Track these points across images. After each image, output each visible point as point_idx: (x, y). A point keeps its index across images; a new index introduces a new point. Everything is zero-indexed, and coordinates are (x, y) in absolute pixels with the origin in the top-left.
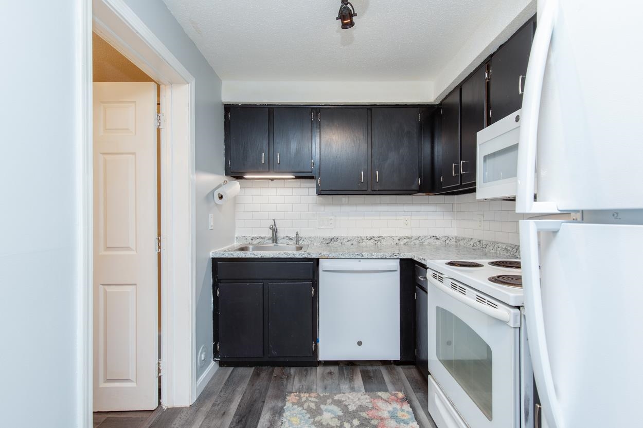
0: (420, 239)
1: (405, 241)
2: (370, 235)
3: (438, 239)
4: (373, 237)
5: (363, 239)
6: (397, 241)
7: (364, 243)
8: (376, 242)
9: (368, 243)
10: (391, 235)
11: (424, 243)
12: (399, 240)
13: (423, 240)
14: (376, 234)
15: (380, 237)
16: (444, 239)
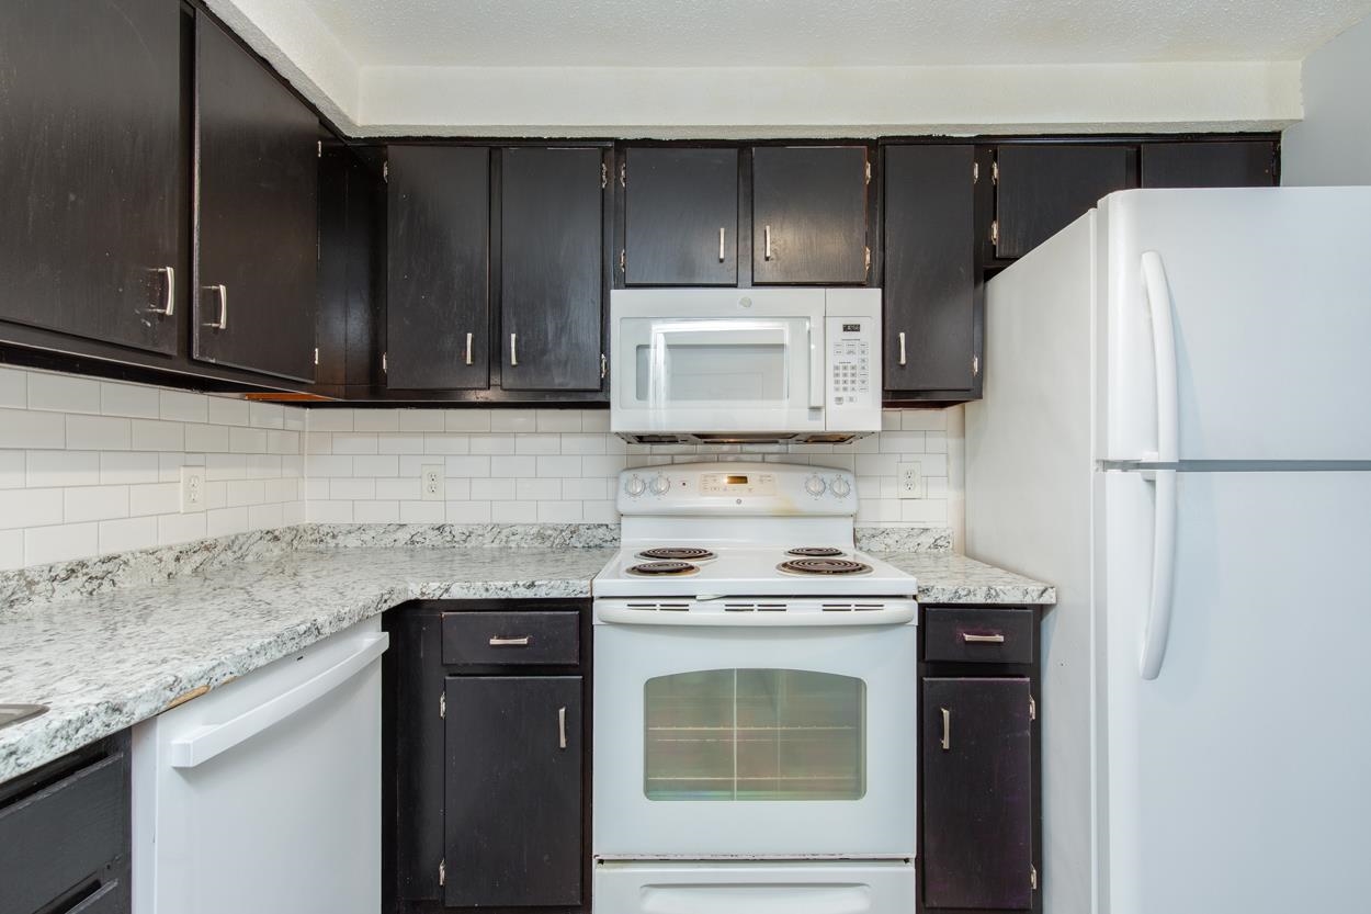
0: (236, 548)
1: (198, 558)
2: (64, 557)
3: (276, 538)
4: (83, 564)
5: (31, 584)
6: (172, 567)
7: (39, 602)
8: (96, 583)
9: (57, 597)
10: (150, 546)
11: (247, 559)
12: (178, 559)
13: (245, 548)
14: (89, 551)
15: (110, 560)
16: (288, 537)
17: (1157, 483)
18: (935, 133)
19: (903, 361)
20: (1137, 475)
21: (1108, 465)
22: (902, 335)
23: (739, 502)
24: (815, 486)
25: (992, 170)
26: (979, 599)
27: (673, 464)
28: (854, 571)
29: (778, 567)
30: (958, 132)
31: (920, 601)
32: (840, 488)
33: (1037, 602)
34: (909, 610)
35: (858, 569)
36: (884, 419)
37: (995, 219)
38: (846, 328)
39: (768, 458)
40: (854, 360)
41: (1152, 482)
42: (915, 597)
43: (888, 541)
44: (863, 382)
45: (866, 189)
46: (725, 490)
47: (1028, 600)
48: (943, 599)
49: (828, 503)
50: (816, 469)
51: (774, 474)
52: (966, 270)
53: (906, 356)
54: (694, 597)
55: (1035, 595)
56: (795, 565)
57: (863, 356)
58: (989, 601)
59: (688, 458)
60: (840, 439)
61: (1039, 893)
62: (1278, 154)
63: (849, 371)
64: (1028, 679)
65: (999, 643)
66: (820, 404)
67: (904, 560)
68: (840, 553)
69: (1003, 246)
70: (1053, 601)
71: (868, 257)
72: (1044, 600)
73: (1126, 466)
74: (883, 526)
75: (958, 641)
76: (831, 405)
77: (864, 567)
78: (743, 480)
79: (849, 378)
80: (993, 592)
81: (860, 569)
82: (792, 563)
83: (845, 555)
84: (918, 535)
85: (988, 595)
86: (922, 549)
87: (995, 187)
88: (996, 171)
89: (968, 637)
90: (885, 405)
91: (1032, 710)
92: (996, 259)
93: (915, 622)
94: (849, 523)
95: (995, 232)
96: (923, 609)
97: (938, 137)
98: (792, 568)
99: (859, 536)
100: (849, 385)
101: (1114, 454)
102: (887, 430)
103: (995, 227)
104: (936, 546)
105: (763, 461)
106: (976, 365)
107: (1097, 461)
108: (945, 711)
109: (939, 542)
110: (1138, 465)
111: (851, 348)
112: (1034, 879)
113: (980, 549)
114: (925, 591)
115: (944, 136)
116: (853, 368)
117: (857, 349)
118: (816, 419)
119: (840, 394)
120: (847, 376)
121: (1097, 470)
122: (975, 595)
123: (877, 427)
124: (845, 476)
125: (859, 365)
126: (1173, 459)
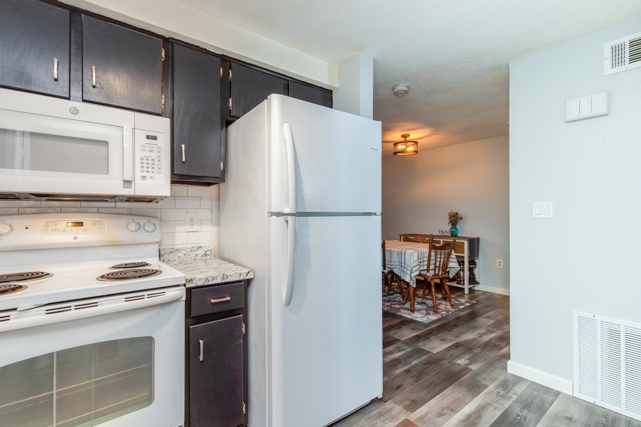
17: (289, 222)
18: (201, 46)
19: (184, 160)
20: (282, 218)
21: (272, 214)
22: (183, 146)
23: (75, 238)
24: (133, 227)
25: (229, 73)
26: (219, 281)
27: (19, 214)
28: (151, 274)
29: (97, 279)
30: (212, 49)
31: (187, 286)
32: (149, 228)
33: (245, 278)
34: (181, 292)
35: (154, 273)
36: (171, 190)
37: (230, 97)
38: (148, 137)
39: (101, 210)
40: (154, 156)
41: (287, 221)
42: (185, 285)
43: (180, 254)
44: (159, 169)
45: (162, 63)
46: (64, 231)
47: (241, 278)
48: (200, 283)
49: (141, 236)
50: (134, 217)
51: (104, 220)
52: (217, 119)
53: (185, 158)
54: (15, 309)
55: (245, 275)
56: (110, 276)
57: (159, 154)
58: (223, 281)
59: (34, 210)
60: (150, 200)
61: (246, 415)
62: (332, 99)
63: (150, 162)
64: (242, 315)
65: (228, 301)
66: (130, 178)
67: (186, 264)
68: (147, 264)
69: (234, 110)
70: (252, 277)
71: (163, 101)
72: (249, 277)
73: (279, 214)
74: (177, 247)
75: (208, 304)
76: (138, 180)
77: (157, 271)
78: (81, 224)
79: (150, 166)
80: (225, 277)
81: (155, 273)
82: (108, 275)
83: (151, 265)
84: (196, 250)
85: (223, 278)
86: (198, 257)
87: (231, 82)
88: (231, 74)
89: (213, 301)
90: (173, 182)
91: (243, 329)
92: (231, 116)
93: (184, 298)
94: (156, 247)
95: (231, 103)
96: (189, 291)
97: (202, 49)
98: (108, 278)
99: (162, 253)
100: (150, 170)
101: (274, 210)
102: (174, 196)
103: (230, 100)
104: (206, 255)
105: (98, 212)
106: (222, 165)
107: (268, 213)
108: (201, 341)
109: (207, 253)
110: (284, 214)
111: (151, 149)
112: (244, 409)
113: (227, 254)
114: (190, 281)
115: (205, 49)
116: (153, 160)
117: (155, 149)
118: (128, 188)
119: (145, 174)
120: (148, 164)
121: (268, 217)
122: (216, 279)
123: (168, 194)
124: (153, 221)
125: (156, 160)
126: (294, 211)
